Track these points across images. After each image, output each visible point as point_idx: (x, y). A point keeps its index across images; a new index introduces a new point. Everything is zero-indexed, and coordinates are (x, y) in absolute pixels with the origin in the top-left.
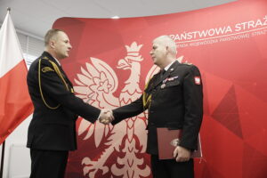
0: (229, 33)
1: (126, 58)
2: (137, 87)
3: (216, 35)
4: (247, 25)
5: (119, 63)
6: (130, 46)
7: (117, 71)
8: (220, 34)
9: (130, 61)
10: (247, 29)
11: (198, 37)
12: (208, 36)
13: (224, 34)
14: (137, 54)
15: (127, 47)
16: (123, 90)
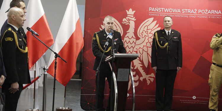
0: (179, 13)
1: (127, 18)
2: (133, 35)
3: (173, 12)
4: (187, 11)
5: (123, 21)
6: (128, 11)
7: (122, 25)
8: (175, 12)
9: (129, 20)
10: (187, 13)
11: (164, 12)
12: (169, 12)
13: (177, 13)
14: (132, 16)
15: (127, 11)
16: (126, 36)
